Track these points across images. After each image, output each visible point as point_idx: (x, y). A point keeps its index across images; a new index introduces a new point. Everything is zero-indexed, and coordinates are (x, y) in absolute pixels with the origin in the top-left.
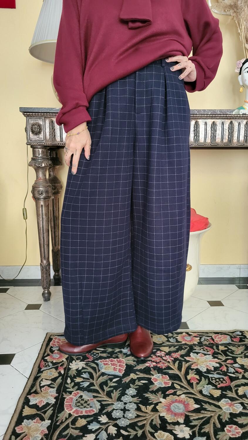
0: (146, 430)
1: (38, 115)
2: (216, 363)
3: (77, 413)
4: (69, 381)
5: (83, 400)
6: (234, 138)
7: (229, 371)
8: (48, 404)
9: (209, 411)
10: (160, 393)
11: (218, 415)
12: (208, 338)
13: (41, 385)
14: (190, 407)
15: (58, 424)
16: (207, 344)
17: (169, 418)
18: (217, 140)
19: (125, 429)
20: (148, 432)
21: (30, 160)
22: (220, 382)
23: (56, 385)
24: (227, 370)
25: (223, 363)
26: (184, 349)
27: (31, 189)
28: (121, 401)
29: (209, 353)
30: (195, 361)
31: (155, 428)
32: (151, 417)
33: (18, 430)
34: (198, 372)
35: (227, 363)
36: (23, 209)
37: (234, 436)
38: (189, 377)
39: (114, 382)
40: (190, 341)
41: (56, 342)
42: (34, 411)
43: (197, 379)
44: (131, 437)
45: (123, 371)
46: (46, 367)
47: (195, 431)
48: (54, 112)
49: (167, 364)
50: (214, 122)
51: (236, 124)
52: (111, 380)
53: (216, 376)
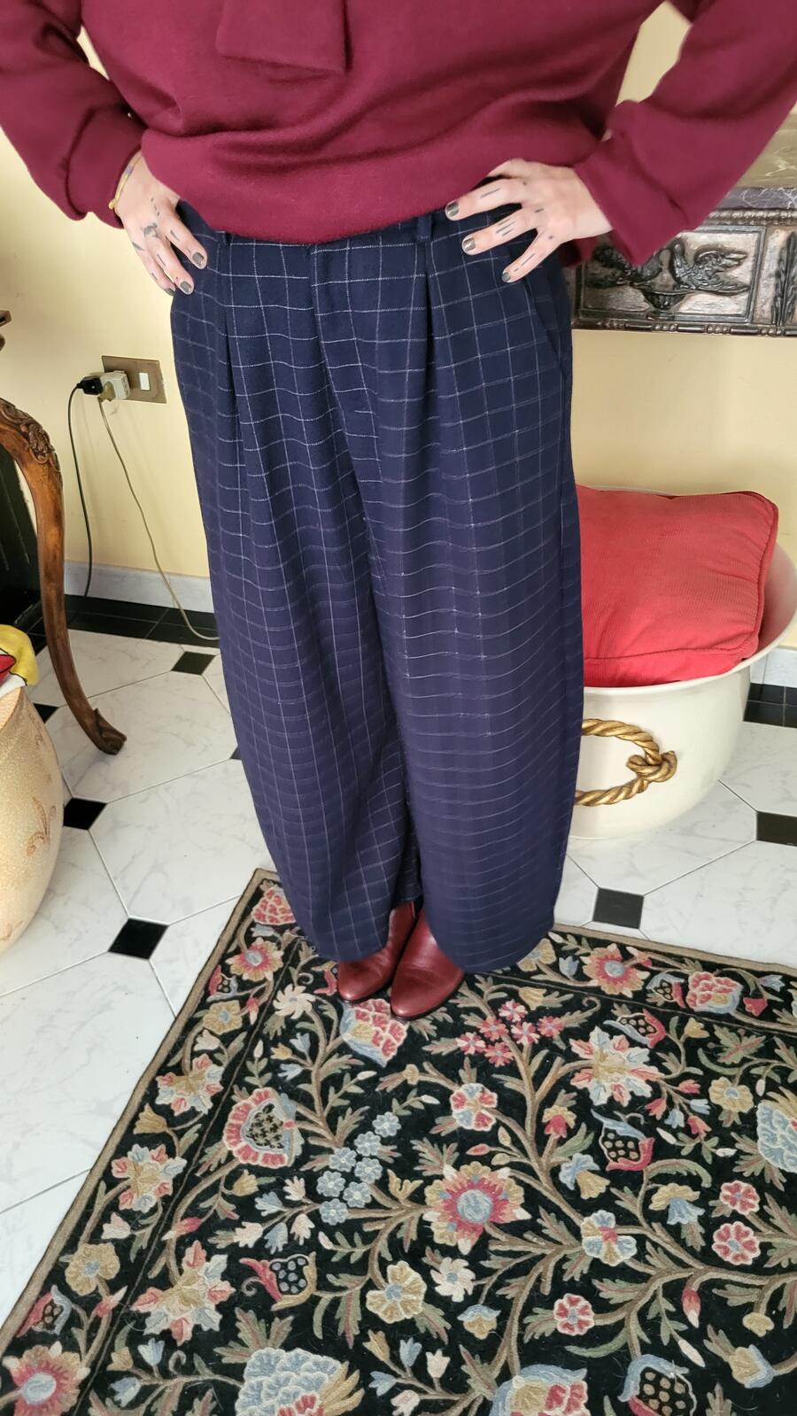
0: (374, 1248)
2: (648, 1082)
3: (245, 1158)
4: (258, 1050)
5: (270, 1119)
7: (667, 1122)
8: (193, 1112)
9: (546, 1237)
10: (454, 1146)
11: (560, 1256)
12: (674, 981)
14: (506, 1211)
15: (198, 1175)
16: (659, 1004)
17: (442, 1232)
19: (330, 1231)
20: (376, 1256)
22: (622, 1152)
23: (226, 1059)
24: (666, 1115)
25: (666, 1088)
26: (583, 1009)
28: (353, 1148)
29: (647, 1040)
30: (593, 1059)
31: (396, 1250)
32: (399, 1216)
33: (116, 1169)
34: (582, 1104)
35: (676, 1091)
37: (566, 1332)
38: (548, 1115)
40: (615, 981)
41: (268, 908)
42: (159, 1125)
43: (567, 1124)
44: (334, 1259)
45: (392, 1050)
46: (222, 991)
47: (483, 1286)
49: (513, 1054)
52: (354, 1071)
53: (623, 1129)
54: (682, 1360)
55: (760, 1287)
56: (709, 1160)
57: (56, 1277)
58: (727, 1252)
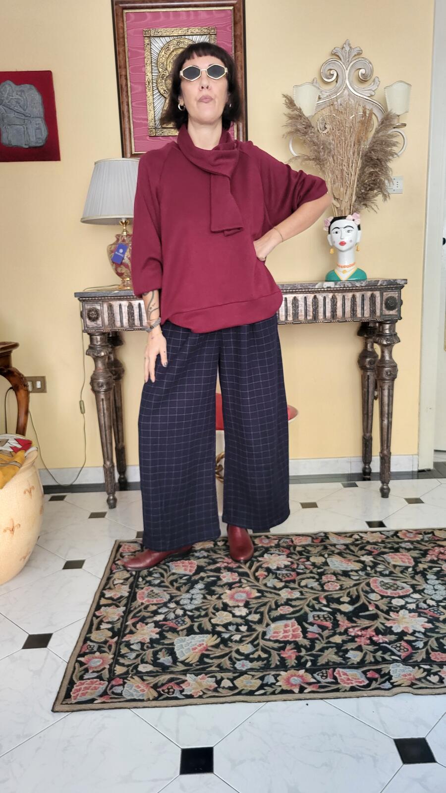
0: (208, 611)
1: (95, 299)
2: (289, 561)
3: (148, 602)
4: (140, 579)
5: (153, 593)
6: (320, 314)
7: (299, 568)
8: (121, 597)
9: (269, 597)
10: (227, 586)
11: (275, 600)
12: (288, 540)
13: (115, 583)
14: (252, 595)
15: (132, 609)
16: (285, 546)
17: (231, 603)
18: (299, 318)
19: (191, 611)
20: (210, 612)
21: (86, 348)
22: (286, 577)
23: (128, 583)
24: (298, 567)
25: (295, 562)
26: (259, 551)
27: (88, 380)
28: (189, 593)
30: (267, 560)
31: (217, 610)
32: (214, 603)
33: (97, 613)
34: (268, 570)
35: (298, 562)
36: (80, 402)
37: (284, 613)
38: (257, 574)
39: (184, 580)
40: (267, 544)
41: (126, 548)
42: (110, 602)
43: (265, 575)
44: (195, 616)
45: (193, 571)
46: (117, 569)
47: (252, 610)
48: (113, 295)
50: (295, 298)
51: (320, 297)
52: (181, 578)
53: (284, 572)
54: (324, 611)
55: (343, 593)
56: (316, 573)
57: (87, 639)
58: (329, 588)
